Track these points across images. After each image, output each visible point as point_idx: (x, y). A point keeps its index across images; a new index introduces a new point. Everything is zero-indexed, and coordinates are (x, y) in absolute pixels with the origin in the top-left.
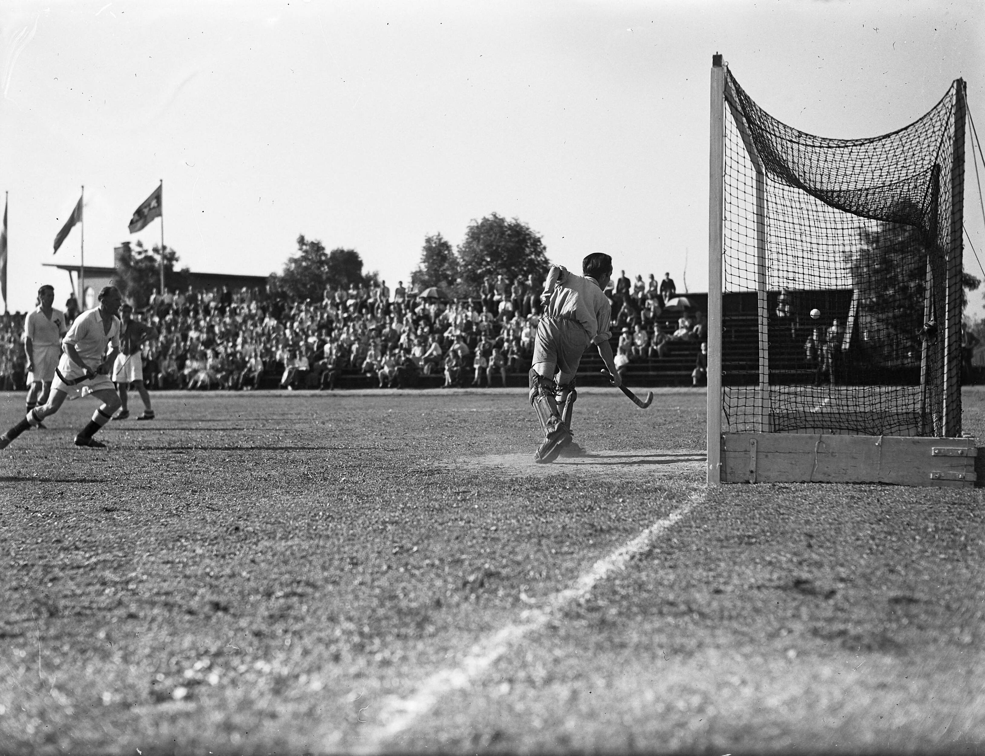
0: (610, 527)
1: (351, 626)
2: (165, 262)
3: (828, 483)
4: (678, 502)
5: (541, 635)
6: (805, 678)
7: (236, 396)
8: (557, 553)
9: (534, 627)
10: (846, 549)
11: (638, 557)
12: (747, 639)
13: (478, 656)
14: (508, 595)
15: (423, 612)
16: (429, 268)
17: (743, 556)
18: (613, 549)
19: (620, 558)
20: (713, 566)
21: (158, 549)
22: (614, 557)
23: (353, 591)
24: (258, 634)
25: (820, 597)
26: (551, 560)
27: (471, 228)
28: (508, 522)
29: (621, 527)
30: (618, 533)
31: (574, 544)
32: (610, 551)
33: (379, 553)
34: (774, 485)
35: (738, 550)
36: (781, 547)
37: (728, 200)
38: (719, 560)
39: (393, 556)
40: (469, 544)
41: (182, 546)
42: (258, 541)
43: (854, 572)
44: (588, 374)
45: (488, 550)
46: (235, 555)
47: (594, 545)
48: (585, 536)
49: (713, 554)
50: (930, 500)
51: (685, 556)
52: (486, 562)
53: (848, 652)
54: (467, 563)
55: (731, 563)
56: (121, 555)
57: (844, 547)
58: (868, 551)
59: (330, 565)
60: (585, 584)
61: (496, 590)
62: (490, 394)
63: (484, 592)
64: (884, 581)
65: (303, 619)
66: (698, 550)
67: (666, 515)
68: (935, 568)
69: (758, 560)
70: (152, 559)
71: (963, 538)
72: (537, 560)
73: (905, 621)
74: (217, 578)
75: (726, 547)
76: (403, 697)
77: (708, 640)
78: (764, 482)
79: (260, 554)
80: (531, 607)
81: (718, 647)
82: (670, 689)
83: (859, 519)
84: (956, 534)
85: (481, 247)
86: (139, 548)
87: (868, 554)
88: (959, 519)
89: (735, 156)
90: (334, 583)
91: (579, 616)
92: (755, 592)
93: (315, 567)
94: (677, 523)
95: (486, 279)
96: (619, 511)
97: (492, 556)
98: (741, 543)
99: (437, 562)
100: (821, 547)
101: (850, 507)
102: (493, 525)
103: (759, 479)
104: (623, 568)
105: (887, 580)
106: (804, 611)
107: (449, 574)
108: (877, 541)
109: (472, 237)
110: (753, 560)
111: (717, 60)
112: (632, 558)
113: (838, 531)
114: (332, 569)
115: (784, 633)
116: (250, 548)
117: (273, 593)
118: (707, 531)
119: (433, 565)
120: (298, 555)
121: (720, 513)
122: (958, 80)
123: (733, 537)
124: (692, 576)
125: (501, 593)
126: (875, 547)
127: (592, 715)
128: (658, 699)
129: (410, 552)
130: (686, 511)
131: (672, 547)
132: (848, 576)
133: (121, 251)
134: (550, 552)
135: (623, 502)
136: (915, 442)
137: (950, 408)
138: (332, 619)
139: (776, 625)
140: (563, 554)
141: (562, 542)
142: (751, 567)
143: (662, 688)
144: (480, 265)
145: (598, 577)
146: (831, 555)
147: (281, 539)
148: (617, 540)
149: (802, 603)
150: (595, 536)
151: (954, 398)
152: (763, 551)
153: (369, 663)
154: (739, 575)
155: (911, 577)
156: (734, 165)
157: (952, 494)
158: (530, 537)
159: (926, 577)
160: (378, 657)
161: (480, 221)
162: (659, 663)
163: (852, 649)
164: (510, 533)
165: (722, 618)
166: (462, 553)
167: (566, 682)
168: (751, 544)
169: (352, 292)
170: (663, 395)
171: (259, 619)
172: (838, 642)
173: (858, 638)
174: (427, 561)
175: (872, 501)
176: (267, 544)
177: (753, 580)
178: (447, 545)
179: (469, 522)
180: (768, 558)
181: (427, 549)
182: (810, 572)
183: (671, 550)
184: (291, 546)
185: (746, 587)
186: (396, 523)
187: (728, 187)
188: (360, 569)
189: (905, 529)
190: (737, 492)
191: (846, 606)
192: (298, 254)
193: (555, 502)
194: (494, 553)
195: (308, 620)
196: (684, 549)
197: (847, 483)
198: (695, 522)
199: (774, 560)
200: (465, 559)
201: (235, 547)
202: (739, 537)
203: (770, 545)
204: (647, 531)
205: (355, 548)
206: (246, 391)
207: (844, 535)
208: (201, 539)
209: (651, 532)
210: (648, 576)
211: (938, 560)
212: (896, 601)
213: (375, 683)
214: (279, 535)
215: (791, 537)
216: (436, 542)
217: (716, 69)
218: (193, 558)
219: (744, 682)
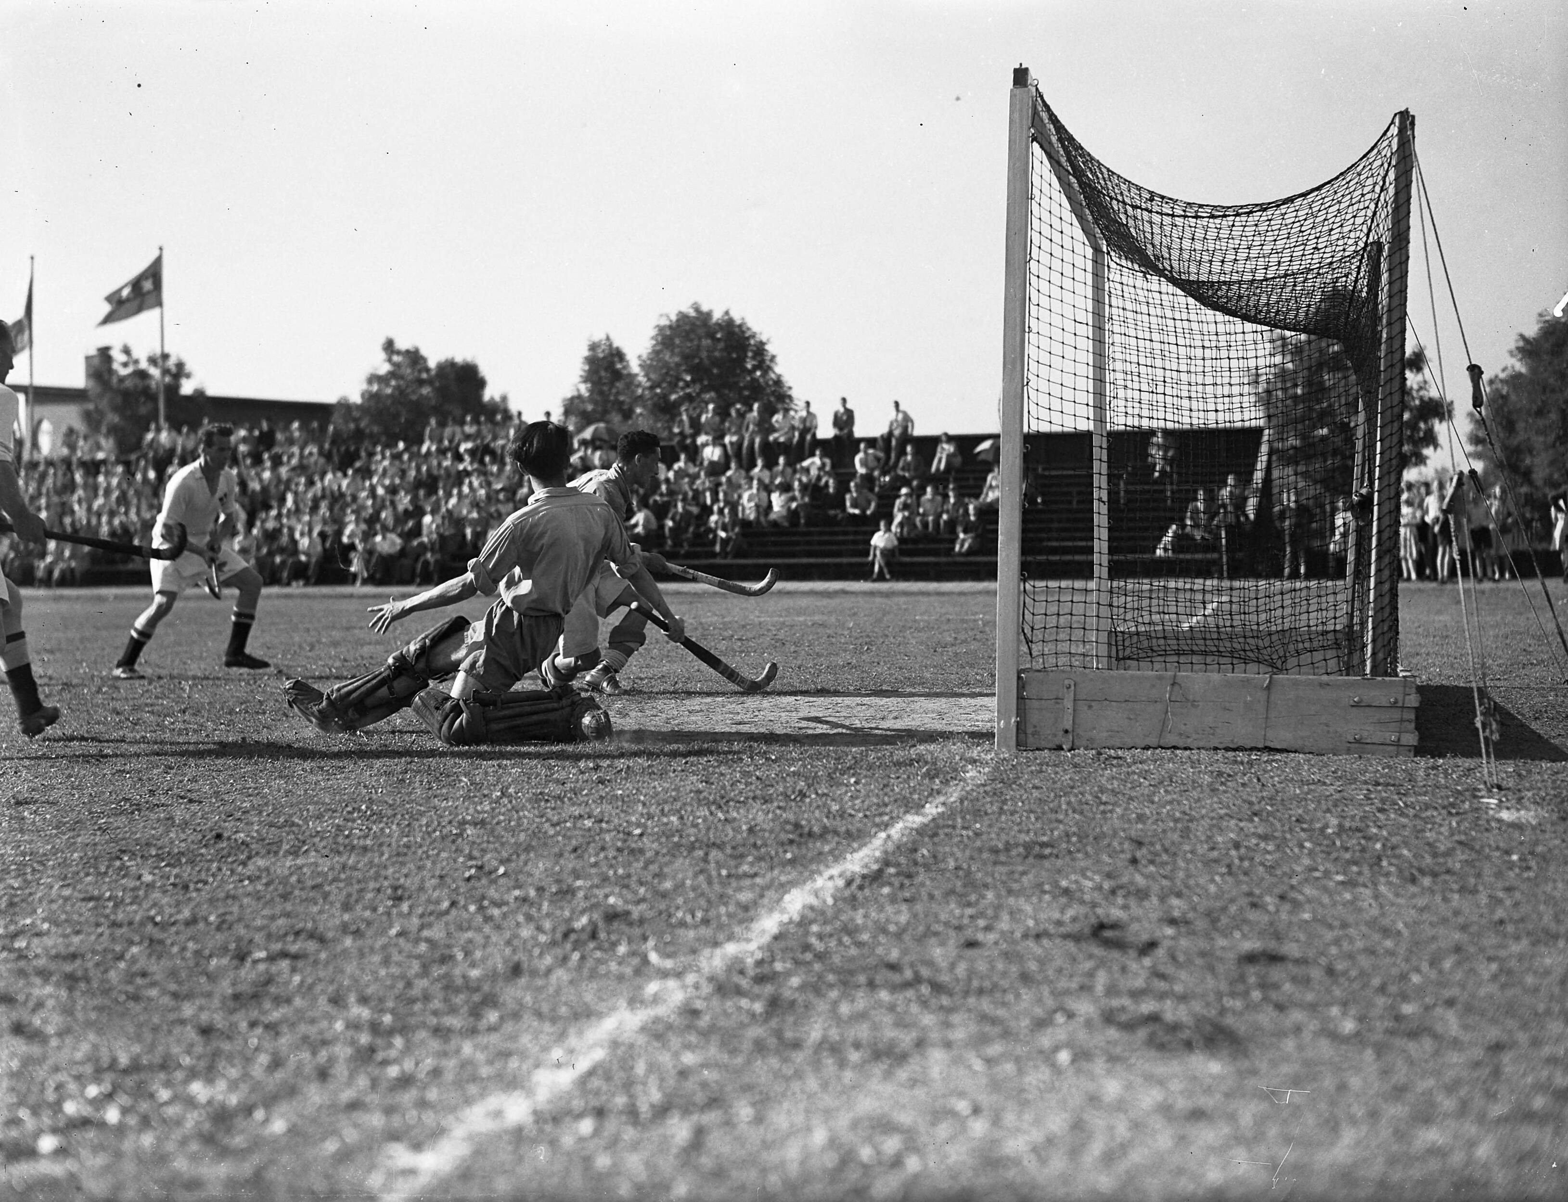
0: (825, 827)
1: (365, 1013)
2: (167, 379)
3: (1186, 749)
4: (946, 782)
5: (670, 1027)
6: (1076, 1099)
7: (279, 596)
8: (729, 876)
9: (661, 1011)
10: (1191, 866)
11: (858, 881)
12: (997, 1030)
13: (559, 1065)
14: (633, 954)
15: (486, 988)
16: (591, 391)
17: (1025, 879)
18: (822, 868)
19: (830, 884)
20: (973, 898)
21: (82, 874)
22: (820, 882)
23: (384, 947)
24: (206, 1031)
25: (1132, 953)
26: (717, 887)
27: (661, 329)
28: (665, 820)
29: (844, 829)
30: (836, 839)
31: (760, 859)
32: (813, 872)
33: (441, 877)
34: (1100, 754)
35: (1020, 868)
36: (1089, 863)
37: (1034, 300)
38: (986, 886)
39: (461, 883)
40: (593, 860)
41: (122, 867)
42: (249, 858)
43: (1194, 909)
44: (845, 560)
45: (620, 871)
46: (206, 883)
47: (792, 862)
48: (782, 844)
49: (979, 875)
50: (1339, 778)
51: (932, 879)
52: (612, 893)
53: (1153, 1053)
54: (581, 894)
55: (1003, 893)
56: (16, 885)
57: (1188, 862)
58: (1224, 870)
59: (357, 901)
60: (764, 931)
61: (614, 945)
62: (686, 594)
63: (595, 949)
64: (1240, 922)
65: (288, 1001)
66: (957, 868)
67: (919, 807)
68: (1326, 900)
69: (1047, 887)
70: (67, 892)
71: (1378, 846)
72: (694, 889)
73: (1256, 995)
74: (163, 926)
75: (1003, 863)
76: (417, 1147)
77: (934, 1035)
78: (1086, 749)
79: (246, 882)
80: (664, 974)
81: (948, 1045)
82: (855, 1125)
83: (1222, 812)
84: (1368, 838)
85: (677, 359)
86: (50, 872)
87: (1222, 875)
88: (1381, 810)
89: (1046, 231)
90: (358, 933)
91: (739, 992)
92: (1031, 943)
93: (332, 904)
94: (934, 820)
95: (683, 408)
96: (847, 798)
97: (624, 883)
98: (1026, 857)
99: (532, 893)
100: (1152, 862)
101: (1214, 790)
102: (638, 825)
103: (1077, 743)
104: (830, 901)
105: (1245, 921)
106: (1101, 980)
107: (548, 915)
108: (1243, 851)
109: (663, 343)
110: (1040, 885)
111: (1021, 76)
112: (849, 883)
113: (1186, 833)
114: (359, 907)
115: (1060, 1018)
116: (233, 871)
117: (249, 953)
118: (977, 834)
119: (525, 900)
120: (310, 883)
121: (1004, 802)
122: (1401, 113)
123: (1017, 845)
124: (936, 915)
125: (622, 949)
126: (1237, 861)
127: (719, 1174)
128: (833, 1143)
129: (493, 876)
130: (952, 799)
131: (916, 863)
132: (1184, 914)
133: (96, 361)
134: (719, 875)
135: (856, 783)
136: (1322, 685)
137: (1379, 631)
138: (337, 1001)
139: (1050, 1003)
140: (739, 877)
141: (742, 856)
142: (1035, 899)
143: (843, 1121)
144: (673, 386)
145: (785, 918)
146: (1165, 877)
147: (288, 853)
148: (831, 852)
149: (1102, 963)
150: (799, 845)
151: (1386, 614)
152: (1059, 872)
153: (374, 1083)
154: (1011, 913)
155: (1284, 916)
156: (1046, 244)
157: (1376, 767)
158: (692, 848)
159: (1307, 916)
160: (393, 1071)
161: (674, 318)
162: (848, 1075)
163: (1161, 1047)
164: (663, 840)
165: (966, 993)
166: (578, 878)
167: (691, 1113)
168: (1042, 857)
169: (469, 429)
170: (962, 594)
171: (216, 1002)
172: (1142, 1033)
173: (1175, 1027)
174: (517, 893)
175: (1250, 780)
176: (261, 862)
177: (1031, 923)
178: (557, 863)
179: (601, 821)
180: (1064, 883)
181: (521, 872)
182: (1125, 907)
183: (913, 869)
184: (301, 868)
185: (1018, 935)
186: (483, 823)
187: (1034, 280)
188: (405, 907)
189: (1291, 830)
190: (1041, 764)
191: (1170, 970)
192: (384, 368)
193: (747, 784)
194: (629, 876)
195: (298, 1002)
196: (934, 868)
197: (1216, 749)
198: (963, 818)
199: (1074, 887)
200: (579, 888)
201: (208, 870)
202: (1028, 847)
203: (1073, 859)
204: (883, 835)
205: (405, 871)
206: (297, 588)
207: (1194, 841)
208: (157, 855)
209: (889, 836)
210: (866, 916)
211: (1331, 884)
212: (1251, 958)
213: (376, 1120)
214: (285, 847)
215: (1109, 845)
216: (539, 856)
217: (1018, 91)
218: (133, 889)
219: (976, 1111)
